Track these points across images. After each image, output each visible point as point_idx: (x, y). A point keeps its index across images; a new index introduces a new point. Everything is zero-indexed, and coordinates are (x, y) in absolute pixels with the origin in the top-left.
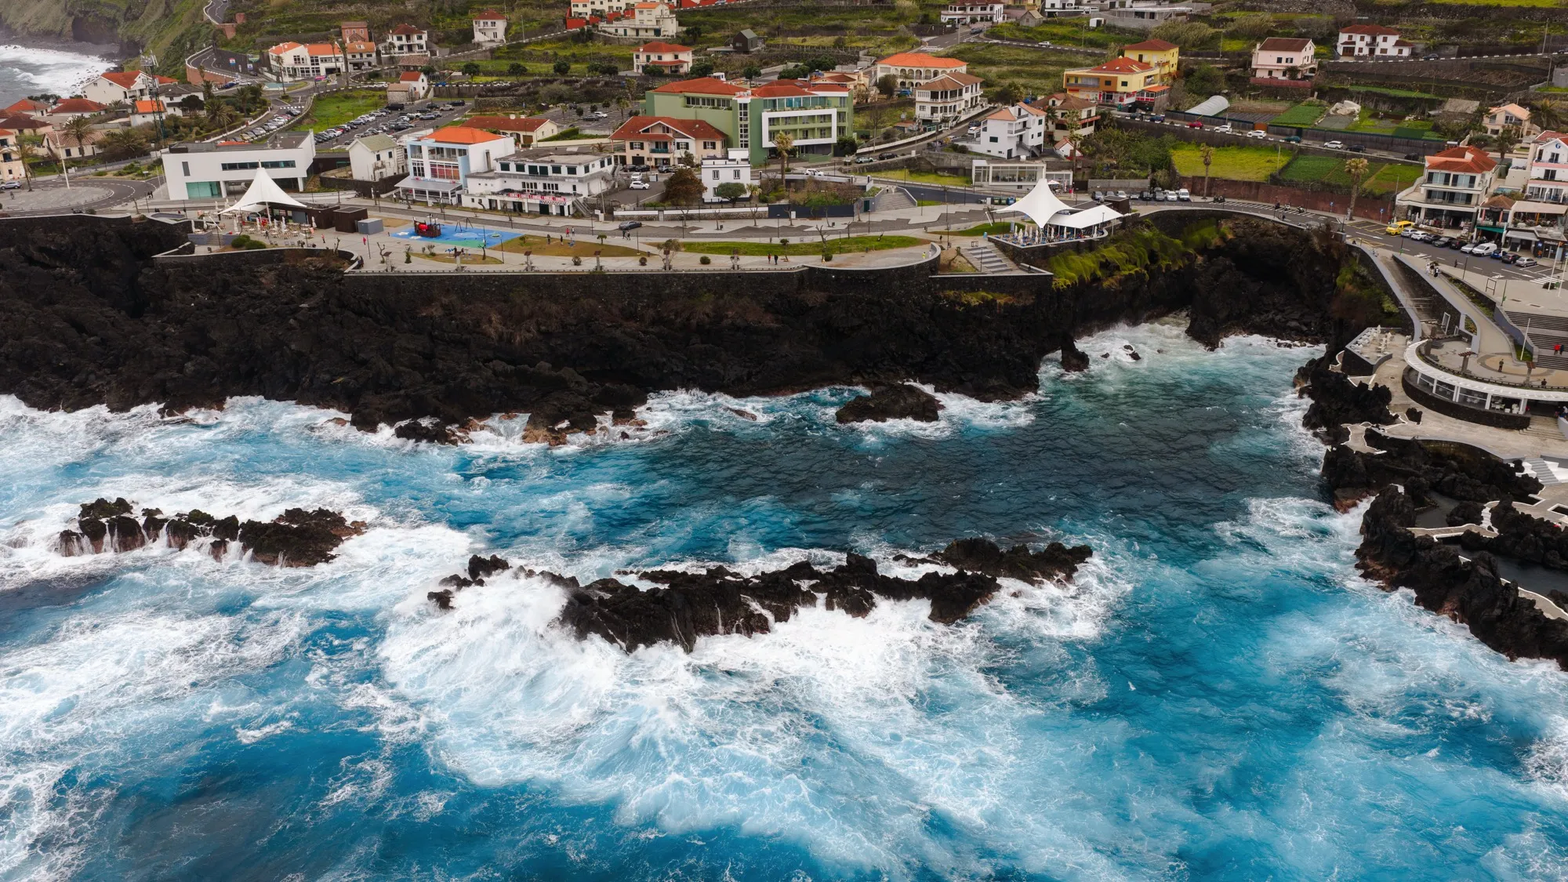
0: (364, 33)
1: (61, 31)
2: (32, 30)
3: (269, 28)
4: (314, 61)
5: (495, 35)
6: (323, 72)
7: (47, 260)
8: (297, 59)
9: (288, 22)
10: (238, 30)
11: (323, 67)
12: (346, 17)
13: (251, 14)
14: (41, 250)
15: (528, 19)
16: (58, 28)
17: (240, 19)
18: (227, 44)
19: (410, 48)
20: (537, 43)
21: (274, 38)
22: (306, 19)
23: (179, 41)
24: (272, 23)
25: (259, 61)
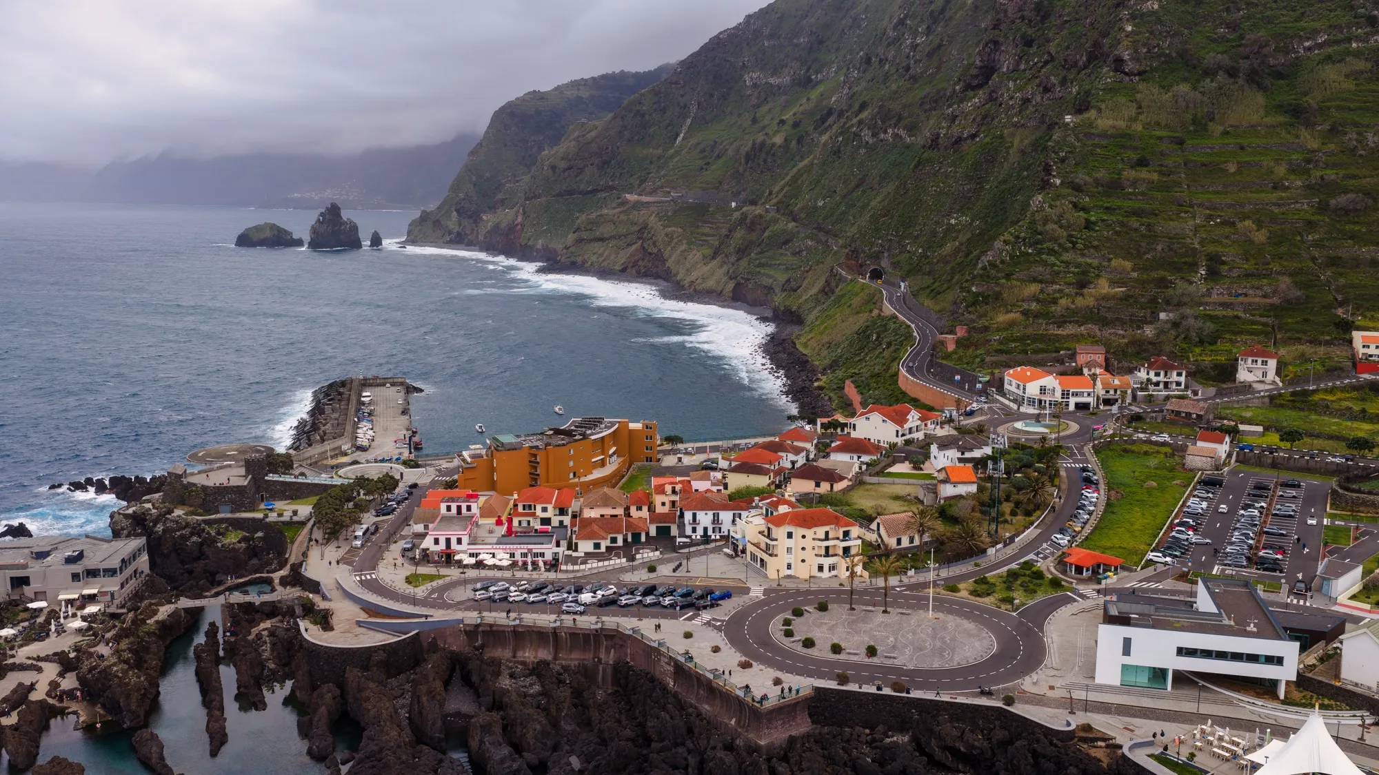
0: (1100, 359)
1: (722, 291)
2: (698, 288)
3: (996, 345)
4: (1065, 394)
5: (1265, 374)
6: (1072, 407)
7: (949, 760)
8: (1043, 390)
9: (1014, 341)
10: (959, 342)
11: (1072, 401)
12: (1078, 338)
13: (974, 328)
14: (946, 748)
15: (1304, 359)
16: (719, 289)
17: (961, 332)
18: (948, 356)
19: (1166, 385)
20: (1326, 391)
21: (1003, 358)
22: (1036, 338)
23: (864, 332)
24: (1001, 342)
25: (988, 382)
